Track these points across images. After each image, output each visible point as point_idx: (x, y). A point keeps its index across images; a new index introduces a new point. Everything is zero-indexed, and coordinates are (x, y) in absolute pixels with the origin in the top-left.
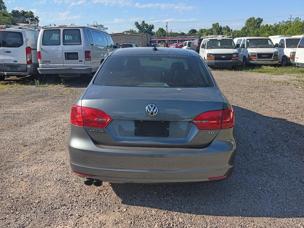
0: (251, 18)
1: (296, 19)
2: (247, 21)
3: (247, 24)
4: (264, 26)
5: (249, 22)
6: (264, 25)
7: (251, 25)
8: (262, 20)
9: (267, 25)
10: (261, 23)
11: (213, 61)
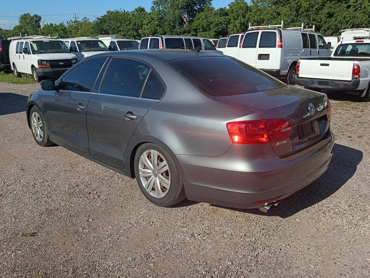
0: (25, 15)
1: (84, 19)
2: (21, 18)
3: (21, 22)
4: (48, 26)
5: (24, 19)
6: (47, 24)
7: (27, 23)
8: (40, 18)
9: (52, 25)
10: (40, 21)
11: (49, 70)
